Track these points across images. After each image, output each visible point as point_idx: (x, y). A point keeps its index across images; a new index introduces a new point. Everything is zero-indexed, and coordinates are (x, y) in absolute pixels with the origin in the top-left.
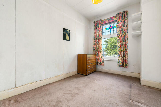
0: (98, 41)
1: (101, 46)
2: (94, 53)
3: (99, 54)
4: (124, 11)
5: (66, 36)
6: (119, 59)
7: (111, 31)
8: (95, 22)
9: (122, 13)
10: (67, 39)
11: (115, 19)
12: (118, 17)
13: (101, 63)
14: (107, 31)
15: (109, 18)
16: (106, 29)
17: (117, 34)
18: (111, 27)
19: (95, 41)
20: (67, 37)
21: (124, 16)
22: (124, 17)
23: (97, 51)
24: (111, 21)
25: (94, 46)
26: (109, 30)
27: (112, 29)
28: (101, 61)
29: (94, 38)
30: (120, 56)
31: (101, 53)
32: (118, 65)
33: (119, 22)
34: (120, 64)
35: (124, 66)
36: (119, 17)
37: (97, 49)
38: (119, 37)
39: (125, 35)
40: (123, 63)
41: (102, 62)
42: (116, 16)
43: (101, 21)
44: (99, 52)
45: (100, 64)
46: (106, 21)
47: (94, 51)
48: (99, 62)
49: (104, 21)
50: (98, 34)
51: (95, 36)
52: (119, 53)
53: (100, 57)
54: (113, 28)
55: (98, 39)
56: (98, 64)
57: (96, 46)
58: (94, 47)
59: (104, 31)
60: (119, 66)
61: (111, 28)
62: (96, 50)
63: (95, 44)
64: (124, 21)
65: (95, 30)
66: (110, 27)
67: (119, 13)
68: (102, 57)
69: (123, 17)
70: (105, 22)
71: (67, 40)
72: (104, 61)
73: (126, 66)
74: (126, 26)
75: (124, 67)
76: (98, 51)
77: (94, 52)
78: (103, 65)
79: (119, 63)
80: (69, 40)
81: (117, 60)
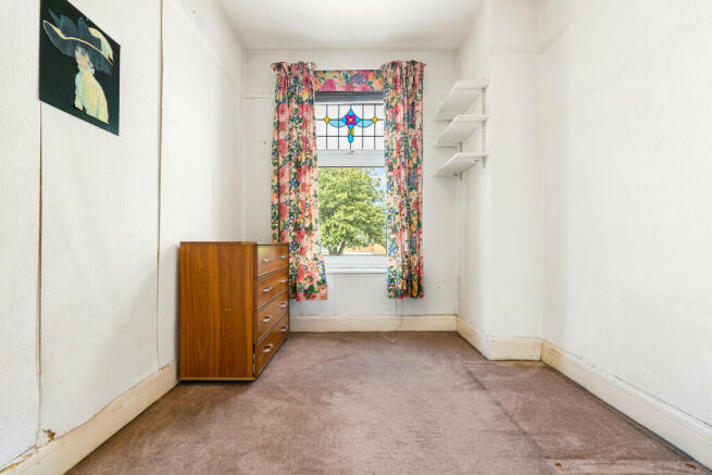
0: (298, 175)
1: (313, 199)
2: (274, 236)
3: (305, 242)
4: (414, 63)
5: (78, 77)
6: (394, 263)
7: (351, 137)
8: (279, 66)
9: (405, 65)
10: (90, 112)
11: (377, 86)
12: (390, 81)
13: (311, 288)
14: (333, 131)
15: (349, 71)
16: (328, 121)
17: (386, 155)
18: (351, 117)
19: (279, 174)
20: (88, 90)
21: (411, 79)
22: (414, 85)
23: (291, 228)
24: (356, 88)
25: (276, 201)
26: (344, 130)
27: (357, 130)
28: (310, 277)
29: (276, 153)
30: (399, 252)
31: (315, 238)
32: (389, 290)
33: (393, 104)
34: (400, 286)
35: (415, 295)
36: (395, 80)
37: (291, 215)
38: (396, 167)
39: (415, 160)
40: (409, 280)
41: (319, 283)
42: (379, 72)
43: (311, 73)
44: (303, 230)
45: (310, 294)
46: (336, 80)
47: (274, 228)
48: (304, 284)
49: (328, 77)
50: (295, 139)
51: (278, 143)
52: (393, 236)
53: (309, 255)
54: (360, 124)
55: (298, 165)
56: (301, 295)
57: (284, 199)
58: (273, 205)
59: (321, 128)
60: (392, 294)
61: (354, 123)
62: (288, 224)
63: (279, 190)
64: (413, 104)
65: (279, 110)
66: (347, 117)
67: (394, 64)
68: (316, 259)
69: (410, 88)
70: (330, 83)
71: (82, 114)
72: (329, 280)
73: (420, 293)
74: (418, 126)
75: (412, 296)
76: (297, 228)
77: (276, 231)
78: (324, 297)
79: (392, 280)
80: (104, 117)
81: (386, 270)
